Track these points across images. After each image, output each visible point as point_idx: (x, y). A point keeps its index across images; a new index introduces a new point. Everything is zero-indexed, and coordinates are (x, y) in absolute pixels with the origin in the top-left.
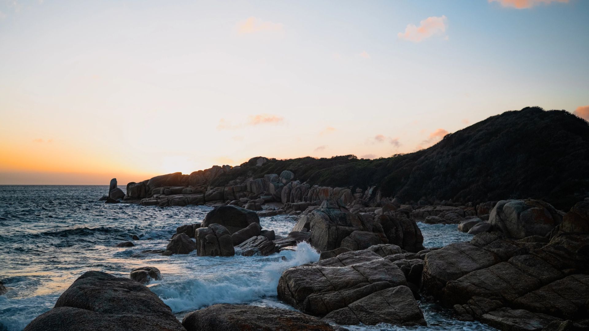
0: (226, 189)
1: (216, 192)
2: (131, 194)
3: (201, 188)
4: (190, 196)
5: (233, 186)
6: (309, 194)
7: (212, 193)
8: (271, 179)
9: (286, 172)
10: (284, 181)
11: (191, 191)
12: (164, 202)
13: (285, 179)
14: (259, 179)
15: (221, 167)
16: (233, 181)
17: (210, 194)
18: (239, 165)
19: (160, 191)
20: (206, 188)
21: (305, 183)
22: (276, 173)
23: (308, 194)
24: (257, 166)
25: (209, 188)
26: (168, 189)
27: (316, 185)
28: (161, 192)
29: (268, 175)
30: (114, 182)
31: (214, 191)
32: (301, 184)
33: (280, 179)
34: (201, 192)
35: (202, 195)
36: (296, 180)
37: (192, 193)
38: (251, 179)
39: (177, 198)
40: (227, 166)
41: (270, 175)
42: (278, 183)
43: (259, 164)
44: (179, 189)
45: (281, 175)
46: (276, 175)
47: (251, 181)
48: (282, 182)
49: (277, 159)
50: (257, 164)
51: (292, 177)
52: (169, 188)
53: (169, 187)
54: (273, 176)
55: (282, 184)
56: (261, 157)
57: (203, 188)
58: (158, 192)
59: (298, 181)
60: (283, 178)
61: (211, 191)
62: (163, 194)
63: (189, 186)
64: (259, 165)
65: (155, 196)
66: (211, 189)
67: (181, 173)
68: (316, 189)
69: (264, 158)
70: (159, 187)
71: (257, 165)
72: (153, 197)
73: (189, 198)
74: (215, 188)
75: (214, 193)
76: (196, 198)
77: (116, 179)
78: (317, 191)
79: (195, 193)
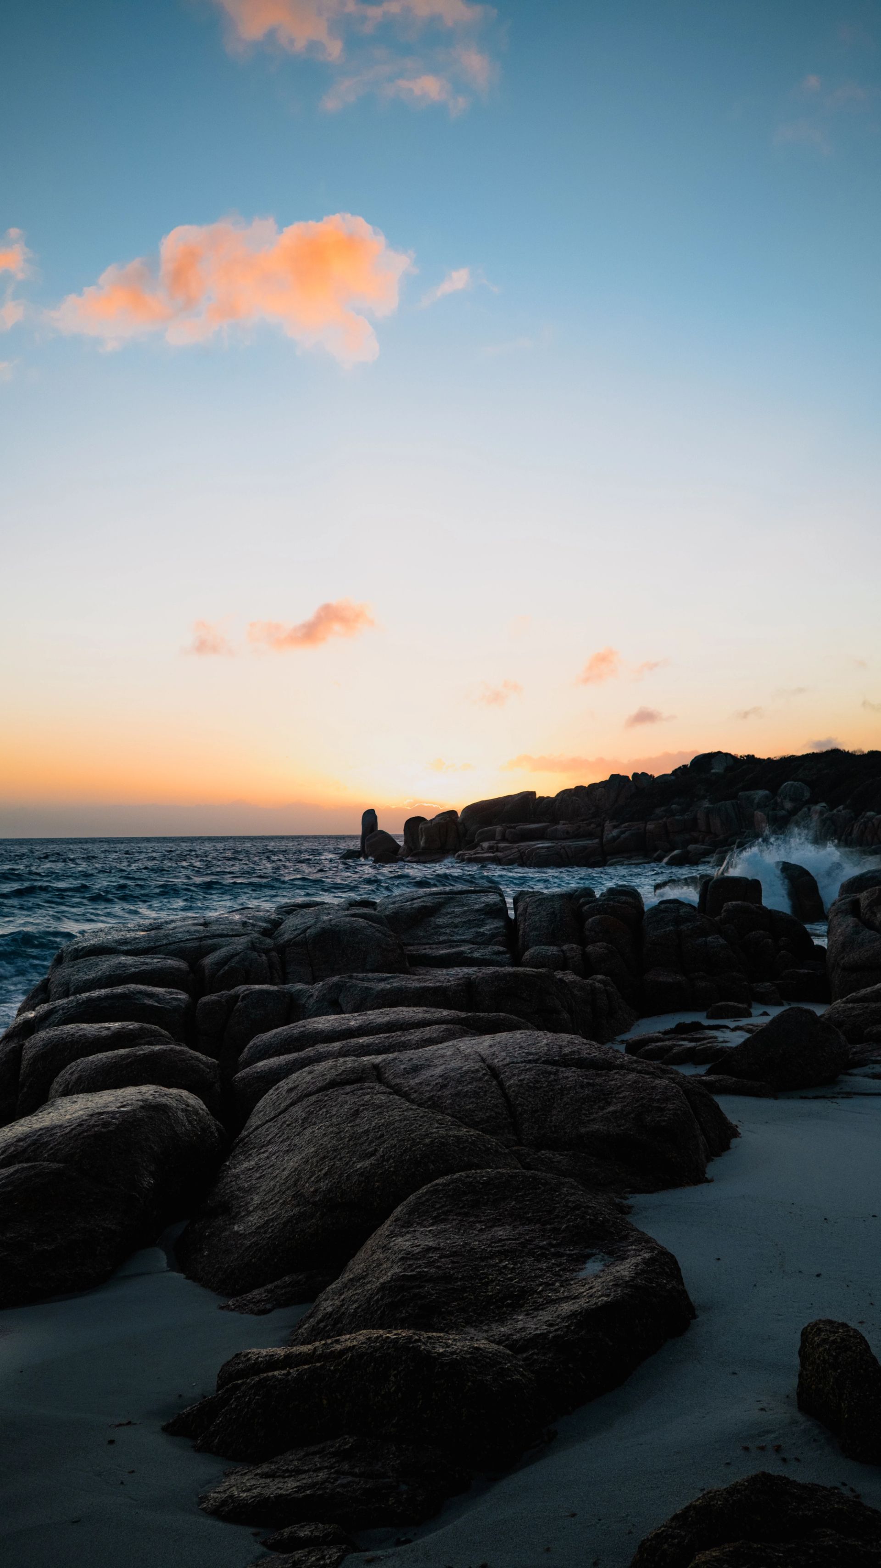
0: (650, 826)
1: (627, 833)
2: (426, 842)
3: (589, 824)
4: (567, 843)
5: (664, 819)
6: (855, 832)
7: (618, 837)
8: (756, 801)
9: (792, 785)
10: (788, 805)
11: (568, 833)
12: (511, 857)
13: (792, 800)
14: (728, 802)
15: (627, 777)
16: (663, 808)
17: (615, 839)
18: (670, 772)
19: (495, 834)
20: (601, 826)
21: (841, 807)
22: (766, 789)
23: (852, 830)
24: (714, 774)
25: (608, 825)
26: (512, 830)
27: (870, 811)
28: (498, 837)
29: (747, 793)
30: (370, 817)
31: (623, 832)
32: (831, 810)
33: (779, 800)
34: (590, 835)
35: (597, 841)
36: (816, 803)
37: (568, 836)
38: (706, 804)
39: (542, 848)
40: (643, 774)
41: (752, 792)
42: (774, 809)
43: (717, 769)
44: (537, 829)
45: (780, 791)
46: (767, 792)
47: (707, 808)
48: (783, 808)
49: (757, 756)
50: (712, 768)
51: (807, 795)
52: (514, 828)
53: (513, 825)
54: (760, 794)
55: (783, 812)
56: (719, 752)
57: (593, 826)
58: (490, 837)
59: (824, 804)
60: (785, 798)
61: (615, 833)
62: (504, 839)
63: (561, 822)
64: (717, 771)
65: (485, 845)
66: (615, 827)
67: (534, 793)
68: (870, 819)
69: (727, 755)
70: (490, 824)
71: (713, 771)
72: (479, 848)
73: (569, 847)
74: (623, 825)
75: (623, 836)
76: (585, 848)
77: (373, 810)
78: (873, 825)
79: (577, 836)
